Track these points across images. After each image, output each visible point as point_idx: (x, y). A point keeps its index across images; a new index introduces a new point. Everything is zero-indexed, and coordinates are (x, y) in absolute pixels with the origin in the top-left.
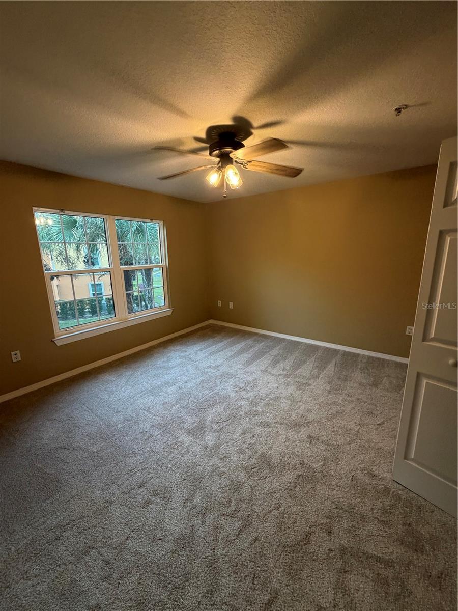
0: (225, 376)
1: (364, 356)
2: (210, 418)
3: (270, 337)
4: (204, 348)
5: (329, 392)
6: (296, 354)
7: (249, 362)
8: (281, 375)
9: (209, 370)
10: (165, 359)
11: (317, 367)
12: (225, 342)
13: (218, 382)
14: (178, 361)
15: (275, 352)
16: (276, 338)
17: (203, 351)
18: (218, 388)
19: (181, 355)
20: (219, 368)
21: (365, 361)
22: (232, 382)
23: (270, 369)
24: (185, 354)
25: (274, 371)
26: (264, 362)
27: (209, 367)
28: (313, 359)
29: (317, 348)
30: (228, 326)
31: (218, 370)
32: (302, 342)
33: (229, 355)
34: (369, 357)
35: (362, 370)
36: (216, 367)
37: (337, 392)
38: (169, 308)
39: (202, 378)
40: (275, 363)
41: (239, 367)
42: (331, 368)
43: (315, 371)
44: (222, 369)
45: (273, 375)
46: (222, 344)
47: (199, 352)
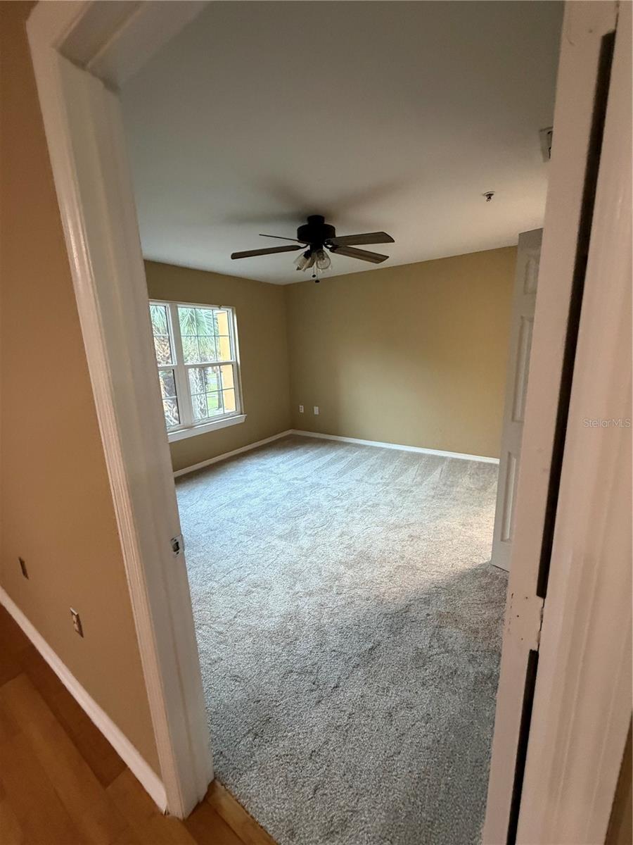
0: (315, 486)
1: (474, 462)
2: (303, 524)
3: (365, 446)
4: (287, 461)
5: (433, 497)
6: (397, 463)
7: (342, 473)
8: (379, 483)
9: (295, 482)
10: (242, 473)
11: (420, 474)
12: (311, 453)
13: (307, 493)
14: (257, 474)
15: (372, 461)
16: (372, 448)
17: (287, 464)
18: (308, 498)
19: (260, 468)
20: (307, 479)
21: (475, 466)
22: (323, 491)
23: (366, 478)
24: (265, 466)
25: (372, 480)
26: (360, 471)
27: (296, 479)
28: (416, 467)
29: (420, 456)
30: (312, 436)
31: (307, 481)
32: (403, 451)
33: (318, 467)
34: (480, 463)
35: (471, 476)
36: (303, 479)
37: (442, 497)
38: (241, 414)
39: (288, 490)
40: (371, 472)
41: (330, 477)
42: (436, 475)
43: (419, 479)
44: (310, 480)
45: (370, 484)
46: (307, 455)
47: (281, 465)
